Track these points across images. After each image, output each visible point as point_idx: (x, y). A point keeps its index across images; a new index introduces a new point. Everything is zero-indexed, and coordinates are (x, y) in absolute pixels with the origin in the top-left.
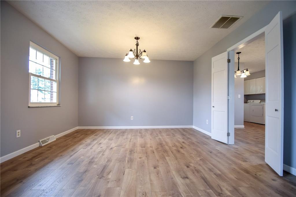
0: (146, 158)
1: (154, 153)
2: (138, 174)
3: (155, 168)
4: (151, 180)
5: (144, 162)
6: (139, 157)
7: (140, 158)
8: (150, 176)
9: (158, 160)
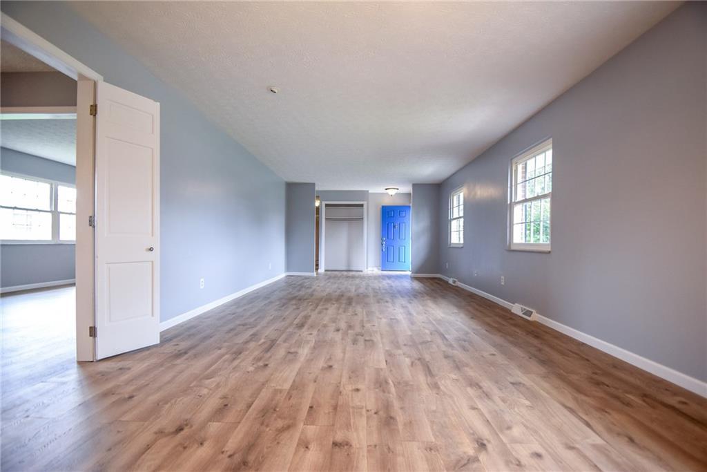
0: (341, 389)
1: (311, 407)
2: (363, 359)
3: (331, 367)
4: (344, 353)
5: (350, 378)
6: (360, 394)
7: (358, 390)
8: (344, 357)
9: (315, 382)
